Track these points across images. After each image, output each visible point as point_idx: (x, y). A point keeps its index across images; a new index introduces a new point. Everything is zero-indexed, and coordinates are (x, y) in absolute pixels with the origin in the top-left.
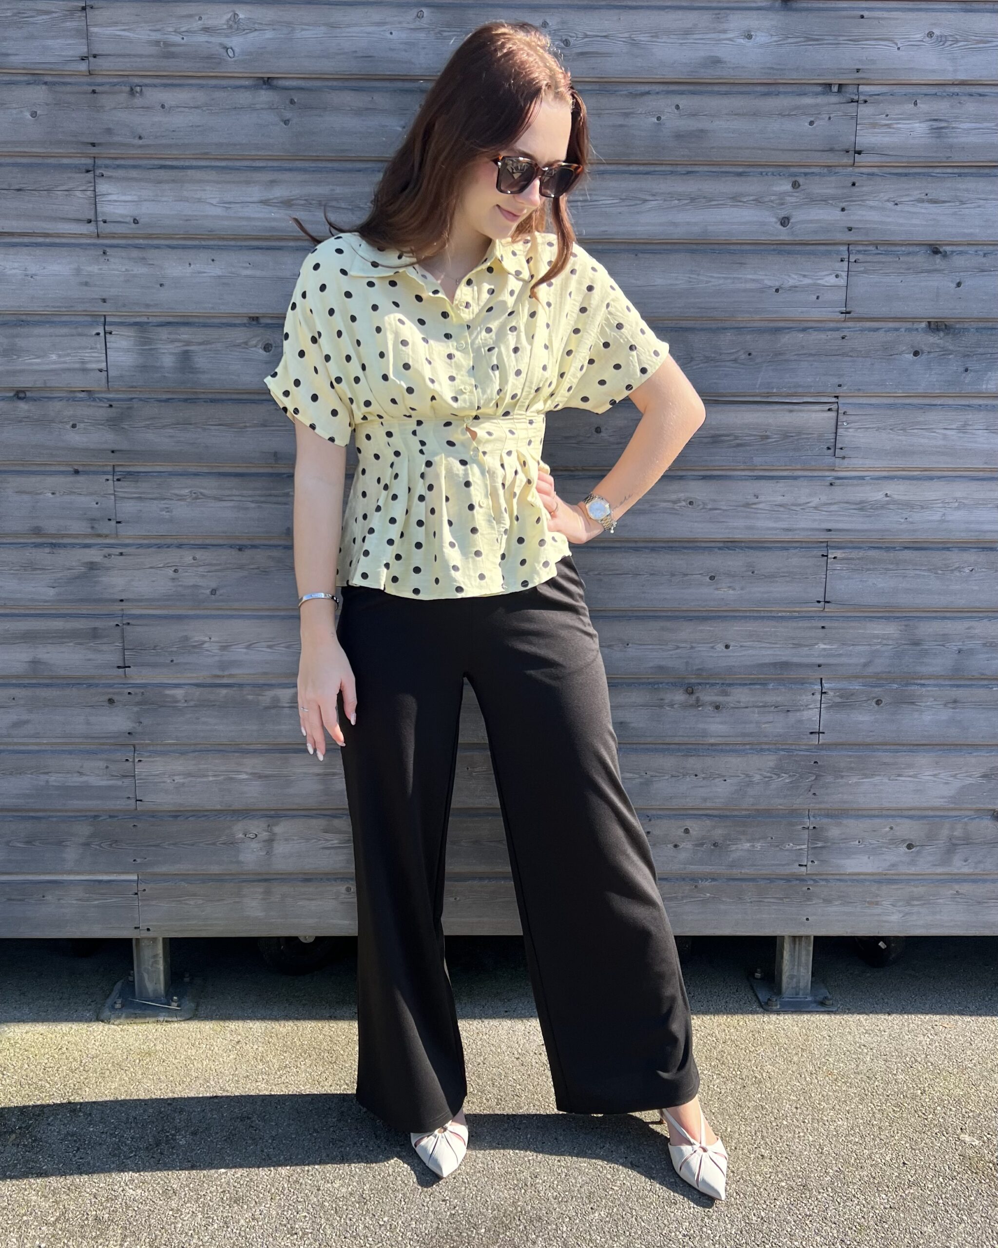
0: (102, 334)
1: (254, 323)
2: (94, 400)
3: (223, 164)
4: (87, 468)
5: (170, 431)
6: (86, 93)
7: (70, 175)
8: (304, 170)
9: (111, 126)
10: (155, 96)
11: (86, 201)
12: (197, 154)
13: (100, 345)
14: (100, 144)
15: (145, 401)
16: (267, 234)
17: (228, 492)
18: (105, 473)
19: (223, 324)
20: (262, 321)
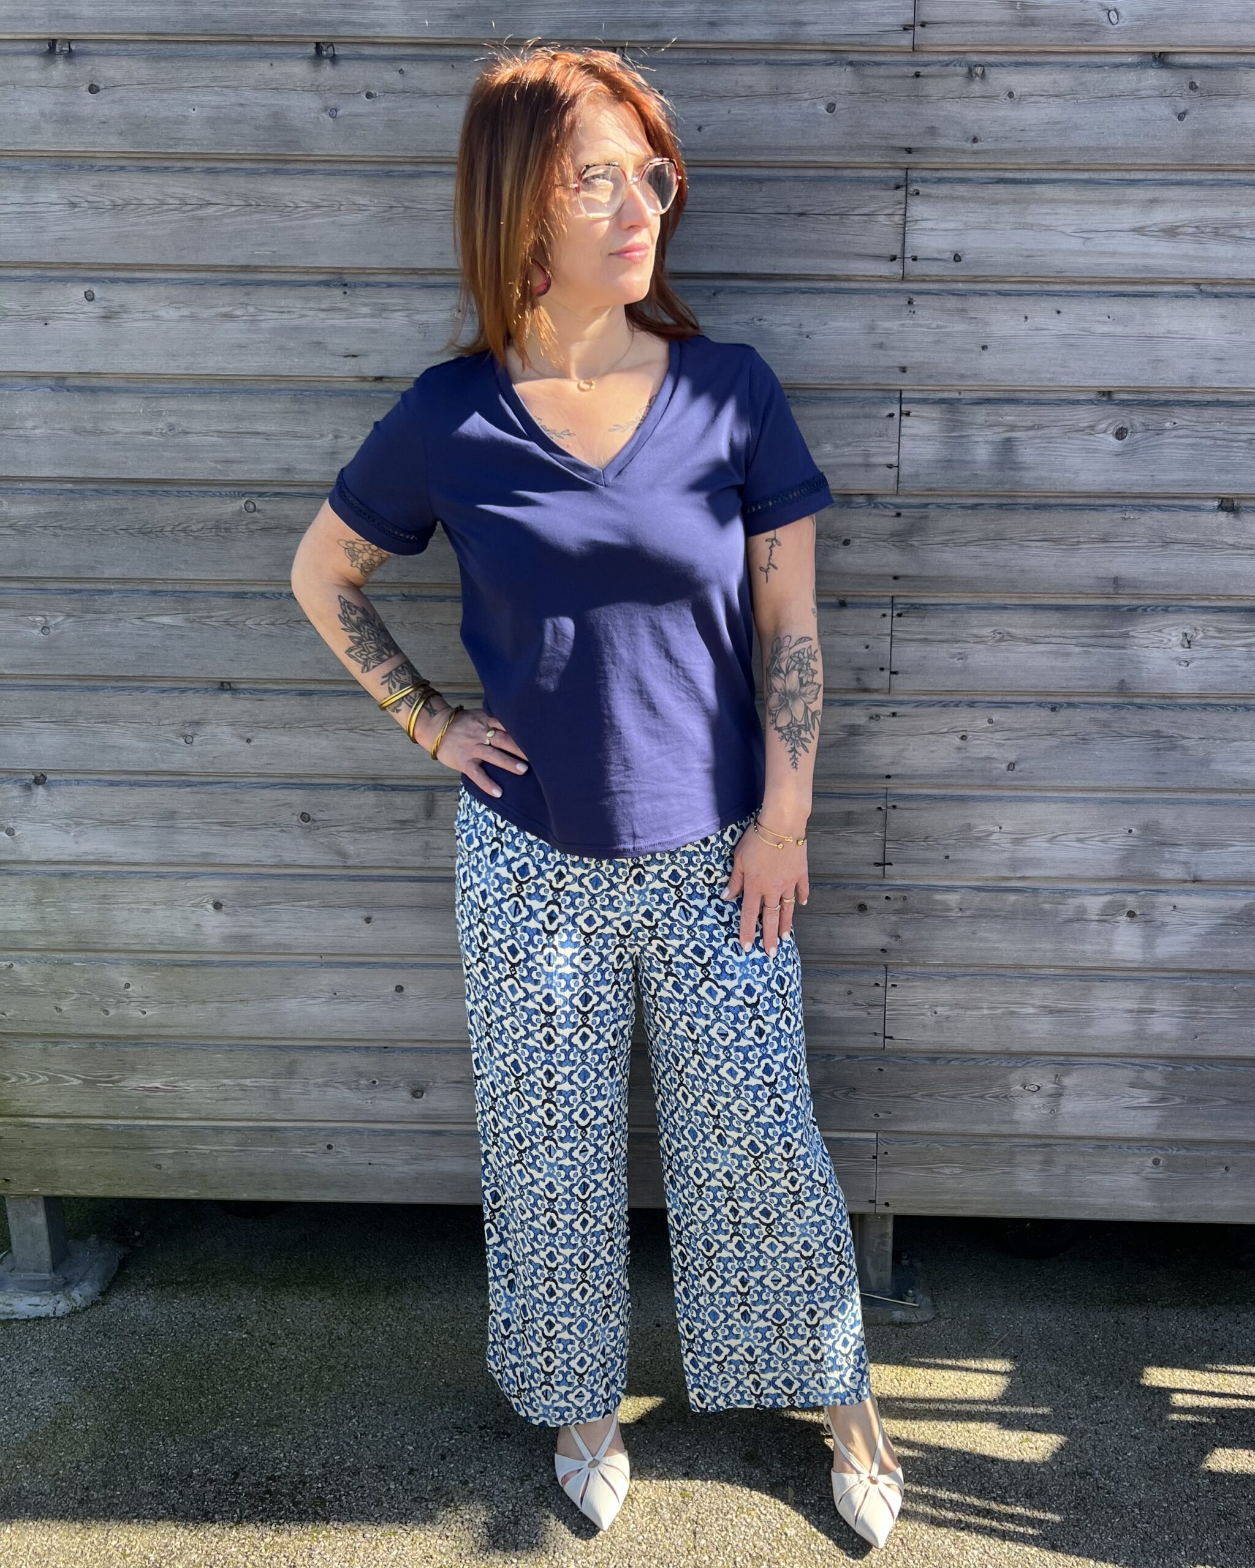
0: (897, 416)
1: (1104, 399)
2: (876, 506)
3: (1086, 176)
4: (856, 600)
5: (973, 549)
6: (905, 77)
7: (873, 193)
8: (1199, 184)
9: (937, 124)
10: (1003, 79)
11: (893, 230)
12: (1053, 163)
13: (893, 432)
14: (918, 150)
15: (946, 507)
16: (1139, 276)
17: (1048, 632)
18: (880, 606)
19: (1064, 400)
20: (1116, 396)
